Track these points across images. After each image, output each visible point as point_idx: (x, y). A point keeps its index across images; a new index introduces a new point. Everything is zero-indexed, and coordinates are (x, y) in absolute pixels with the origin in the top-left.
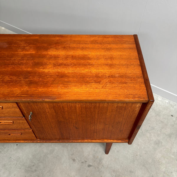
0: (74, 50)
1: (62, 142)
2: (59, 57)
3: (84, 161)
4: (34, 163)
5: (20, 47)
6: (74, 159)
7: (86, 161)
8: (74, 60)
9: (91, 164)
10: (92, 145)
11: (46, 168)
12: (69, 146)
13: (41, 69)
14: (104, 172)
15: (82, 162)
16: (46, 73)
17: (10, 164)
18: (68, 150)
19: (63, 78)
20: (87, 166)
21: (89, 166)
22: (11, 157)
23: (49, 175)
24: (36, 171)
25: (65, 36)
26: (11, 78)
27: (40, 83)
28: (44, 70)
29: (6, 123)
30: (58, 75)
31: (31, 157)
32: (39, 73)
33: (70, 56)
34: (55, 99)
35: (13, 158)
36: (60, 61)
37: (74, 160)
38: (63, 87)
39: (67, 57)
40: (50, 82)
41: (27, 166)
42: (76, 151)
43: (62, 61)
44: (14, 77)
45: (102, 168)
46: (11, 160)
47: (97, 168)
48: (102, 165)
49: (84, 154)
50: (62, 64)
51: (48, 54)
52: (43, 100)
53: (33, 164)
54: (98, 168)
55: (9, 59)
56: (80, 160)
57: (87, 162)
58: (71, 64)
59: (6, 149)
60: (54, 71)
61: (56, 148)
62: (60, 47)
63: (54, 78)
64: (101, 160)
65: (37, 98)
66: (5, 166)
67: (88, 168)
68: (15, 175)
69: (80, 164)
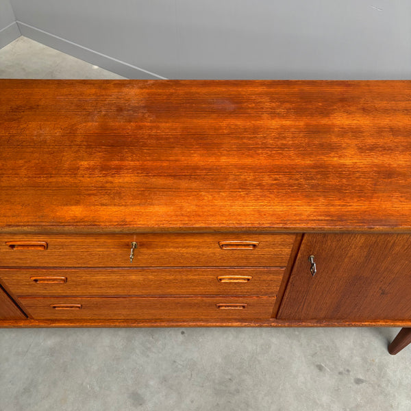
0: (388, 114)
1: (328, 326)
2: (362, 132)
3: (344, 369)
4: (231, 374)
5: (262, 108)
6: (321, 365)
7: (348, 371)
8: (399, 137)
9: (360, 377)
10: (354, 333)
11: (261, 386)
12: (303, 335)
13: (335, 159)
14: (394, 396)
15: (340, 373)
16: (349, 168)
17: (176, 377)
18: (301, 345)
19: (393, 179)
20: (352, 381)
21: (358, 381)
22: (175, 362)
23: (270, 401)
24: (238, 392)
25: (354, 85)
26: (276, 180)
27: (346, 190)
28: (342, 161)
29: (232, 281)
30: (378, 173)
31: (220, 360)
32: (334, 167)
33: (385, 128)
34: (396, 225)
35: (182, 363)
36: (369, 141)
37: (320, 368)
38: (402, 199)
39: (380, 131)
40: (369, 188)
41: (217, 381)
42: (320, 347)
43: (374, 141)
44: (281, 176)
45: (387, 386)
46: (176, 367)
47: (377, 387)
48: (388, 380)
49: (340, 354)
50: (377, 148)
51: (334, 125)
52: (371, 228)
53: (229, 377)
54: (379, 386)
55: (252, 136)
56: (333, 367)
57: (351, 373)
58: (397, 147)
59: (160, 342)
60: (365, 162)
61: (274, 340)
62: (353, 109)
63: (372, 178)
64: (381, 368)
65: (356, 223)
66: (165, 381)
67: (356, 386)
68: (192, 402)
69: (336, 377)
